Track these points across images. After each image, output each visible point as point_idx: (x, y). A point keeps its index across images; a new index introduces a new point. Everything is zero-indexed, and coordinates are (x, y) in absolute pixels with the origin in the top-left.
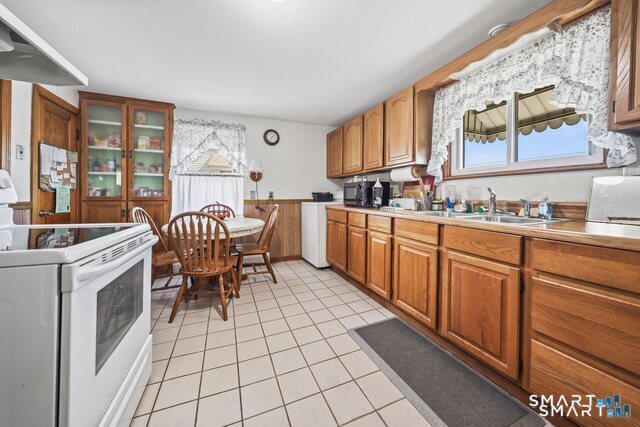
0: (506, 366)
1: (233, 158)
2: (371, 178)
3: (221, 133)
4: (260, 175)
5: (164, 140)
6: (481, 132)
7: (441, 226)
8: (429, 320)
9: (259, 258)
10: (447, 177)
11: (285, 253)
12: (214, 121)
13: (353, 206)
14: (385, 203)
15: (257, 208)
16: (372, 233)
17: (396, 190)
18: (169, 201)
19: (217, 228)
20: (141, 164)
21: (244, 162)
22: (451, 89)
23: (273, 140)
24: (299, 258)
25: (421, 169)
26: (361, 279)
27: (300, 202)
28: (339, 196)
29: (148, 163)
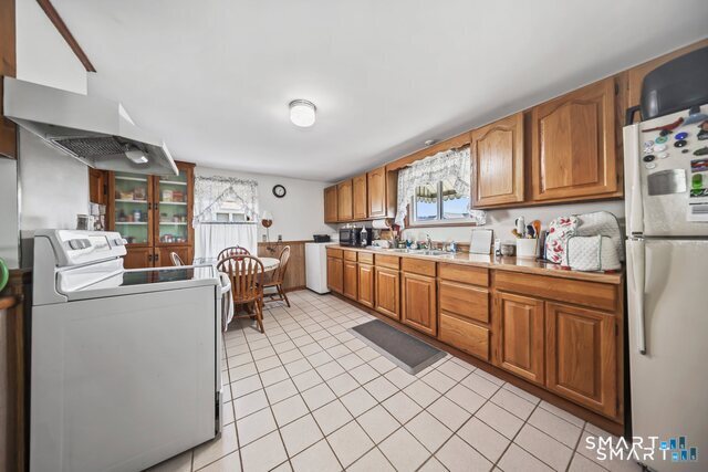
0: (431, 331)
1: (248, 209)
2: (359, 225)
3: (237, 188)
4: (271, 222)
5: (186, 194)
6: (428, 196)
7: (400, 258)
8: (396, 315)
9: (274, 290)
10: (407, 226)
11: (293, 285)
12: (231, 178)
13: (347, 246)
14: (369, 243)
15: (270, 249)
16: (361, 265)
17: (376, 234)
18: (192, 246)
19: (256, 266)
20: (165, 215)
21: (257, 212)
22: (407, 171)
23: (282, 193)
24: (304, 288)
25: (391, 221)
26: (354, 297)
27: (303, 242)
28: (336, 237)
29: (170, 213)
